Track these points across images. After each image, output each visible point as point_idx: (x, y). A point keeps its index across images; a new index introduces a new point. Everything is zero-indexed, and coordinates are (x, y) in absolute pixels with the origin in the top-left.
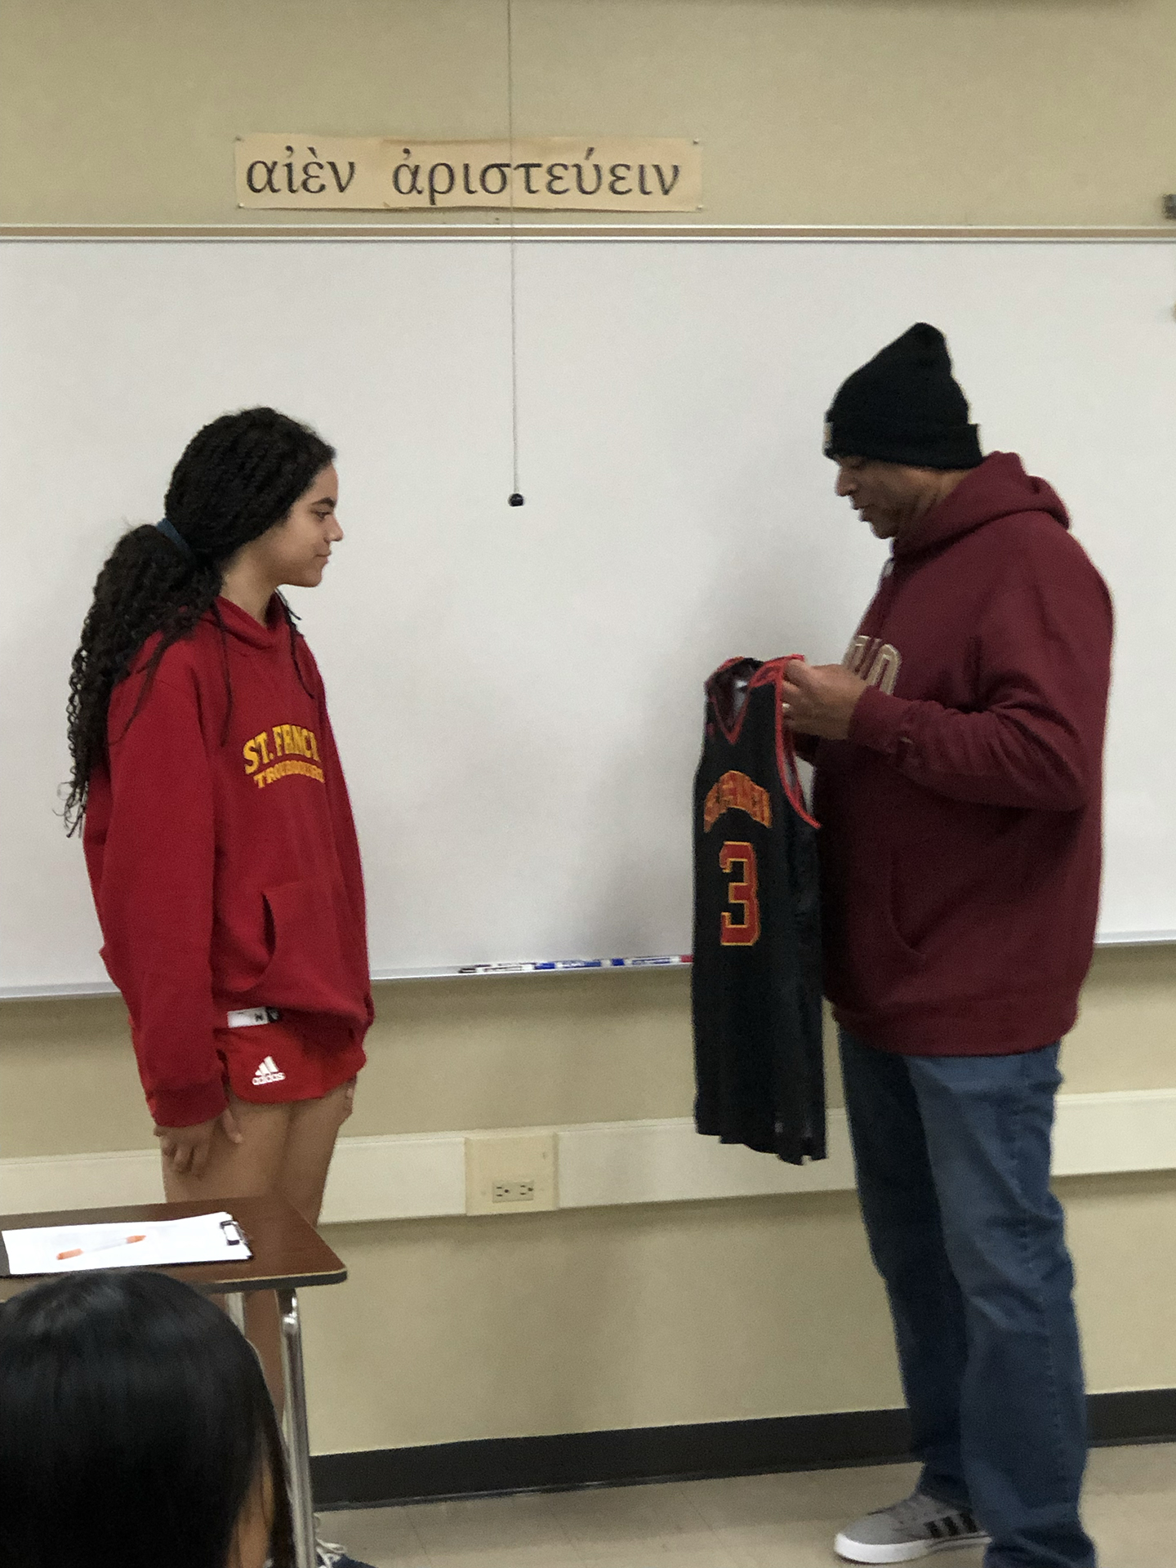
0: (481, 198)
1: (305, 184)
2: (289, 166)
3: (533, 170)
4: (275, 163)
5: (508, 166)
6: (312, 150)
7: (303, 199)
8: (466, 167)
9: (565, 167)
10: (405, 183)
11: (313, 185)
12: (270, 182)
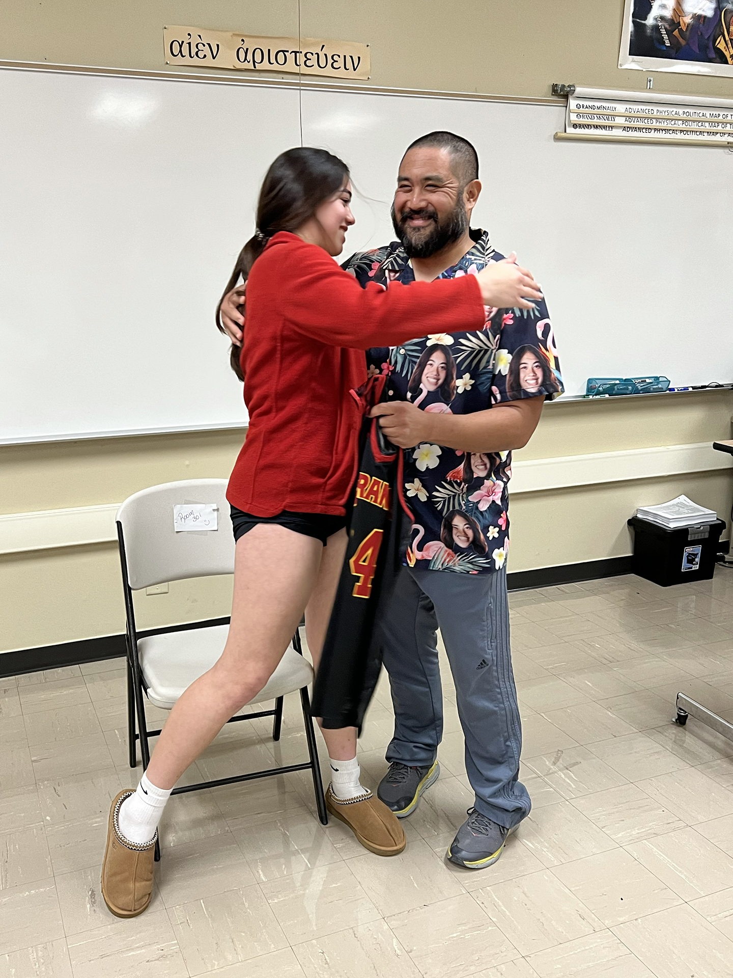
0: (275, 67)
1: (197, 54)
2: (189, 44)
3: (298, 54)
4: (183, 42)
5: (288, 51)
6: (200, 36)
7: (196, 61)
8: (269, 50)
9: (312, 54)
10: (242, 58)
11: (201, 54)
12: (181, 51)
